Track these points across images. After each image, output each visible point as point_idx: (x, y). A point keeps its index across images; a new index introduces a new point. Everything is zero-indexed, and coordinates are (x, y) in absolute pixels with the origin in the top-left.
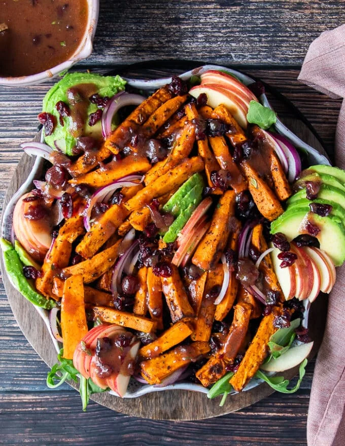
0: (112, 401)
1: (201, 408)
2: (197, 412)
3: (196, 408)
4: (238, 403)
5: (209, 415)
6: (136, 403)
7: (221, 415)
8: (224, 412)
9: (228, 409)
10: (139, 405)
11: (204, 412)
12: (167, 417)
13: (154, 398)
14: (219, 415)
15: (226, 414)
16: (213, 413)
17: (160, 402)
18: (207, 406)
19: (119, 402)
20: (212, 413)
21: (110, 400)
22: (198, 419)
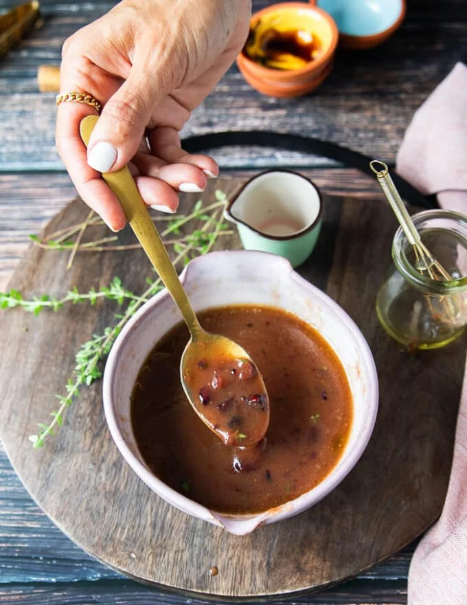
0: (105, 546)
1: (248, 576)
2: (240, 583)
3: (238, 576)
4: (308, 576)
5: (259, 590)
6: (144, 555)
7: (279, 592)
8: (285, 588)
9: (291, 584)
10: (148, 559)
11: (250, 584)
12: (189, 585)
13: (174, 550)
14: (276, 593)
15: (287, 591)
16: (267, 587)
17: (181, 558)
18: (257, 575)
19: (118, 548)
20: (264, 588)
21: (104, 544)
22: (239, 595)
